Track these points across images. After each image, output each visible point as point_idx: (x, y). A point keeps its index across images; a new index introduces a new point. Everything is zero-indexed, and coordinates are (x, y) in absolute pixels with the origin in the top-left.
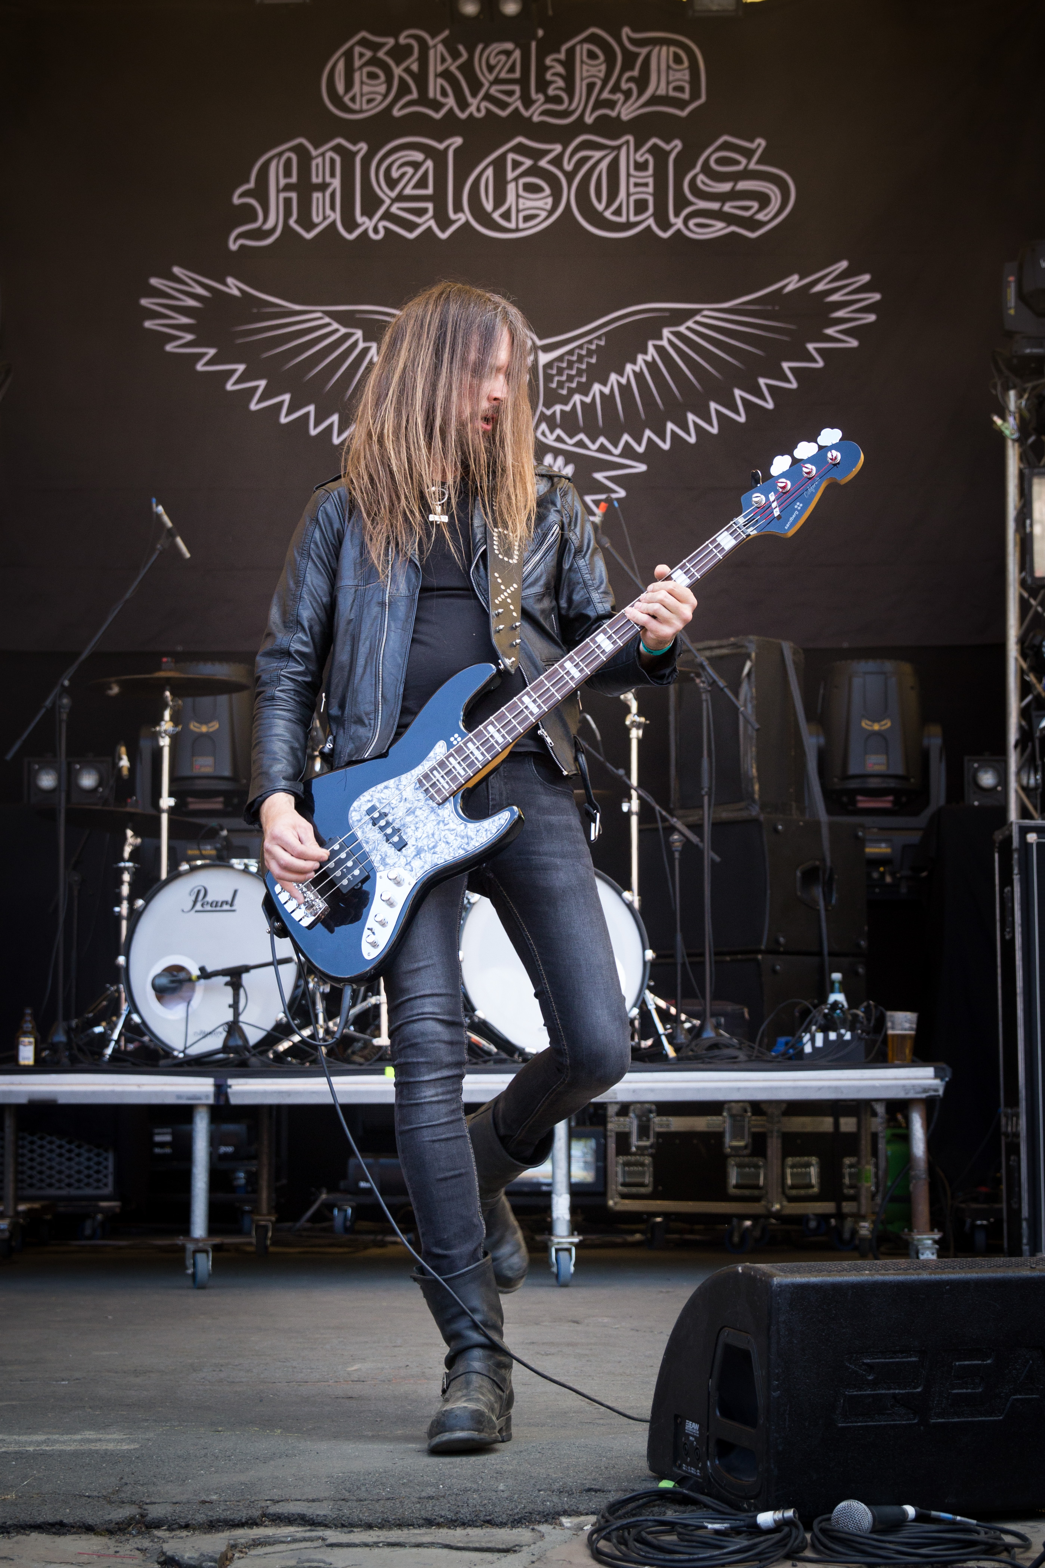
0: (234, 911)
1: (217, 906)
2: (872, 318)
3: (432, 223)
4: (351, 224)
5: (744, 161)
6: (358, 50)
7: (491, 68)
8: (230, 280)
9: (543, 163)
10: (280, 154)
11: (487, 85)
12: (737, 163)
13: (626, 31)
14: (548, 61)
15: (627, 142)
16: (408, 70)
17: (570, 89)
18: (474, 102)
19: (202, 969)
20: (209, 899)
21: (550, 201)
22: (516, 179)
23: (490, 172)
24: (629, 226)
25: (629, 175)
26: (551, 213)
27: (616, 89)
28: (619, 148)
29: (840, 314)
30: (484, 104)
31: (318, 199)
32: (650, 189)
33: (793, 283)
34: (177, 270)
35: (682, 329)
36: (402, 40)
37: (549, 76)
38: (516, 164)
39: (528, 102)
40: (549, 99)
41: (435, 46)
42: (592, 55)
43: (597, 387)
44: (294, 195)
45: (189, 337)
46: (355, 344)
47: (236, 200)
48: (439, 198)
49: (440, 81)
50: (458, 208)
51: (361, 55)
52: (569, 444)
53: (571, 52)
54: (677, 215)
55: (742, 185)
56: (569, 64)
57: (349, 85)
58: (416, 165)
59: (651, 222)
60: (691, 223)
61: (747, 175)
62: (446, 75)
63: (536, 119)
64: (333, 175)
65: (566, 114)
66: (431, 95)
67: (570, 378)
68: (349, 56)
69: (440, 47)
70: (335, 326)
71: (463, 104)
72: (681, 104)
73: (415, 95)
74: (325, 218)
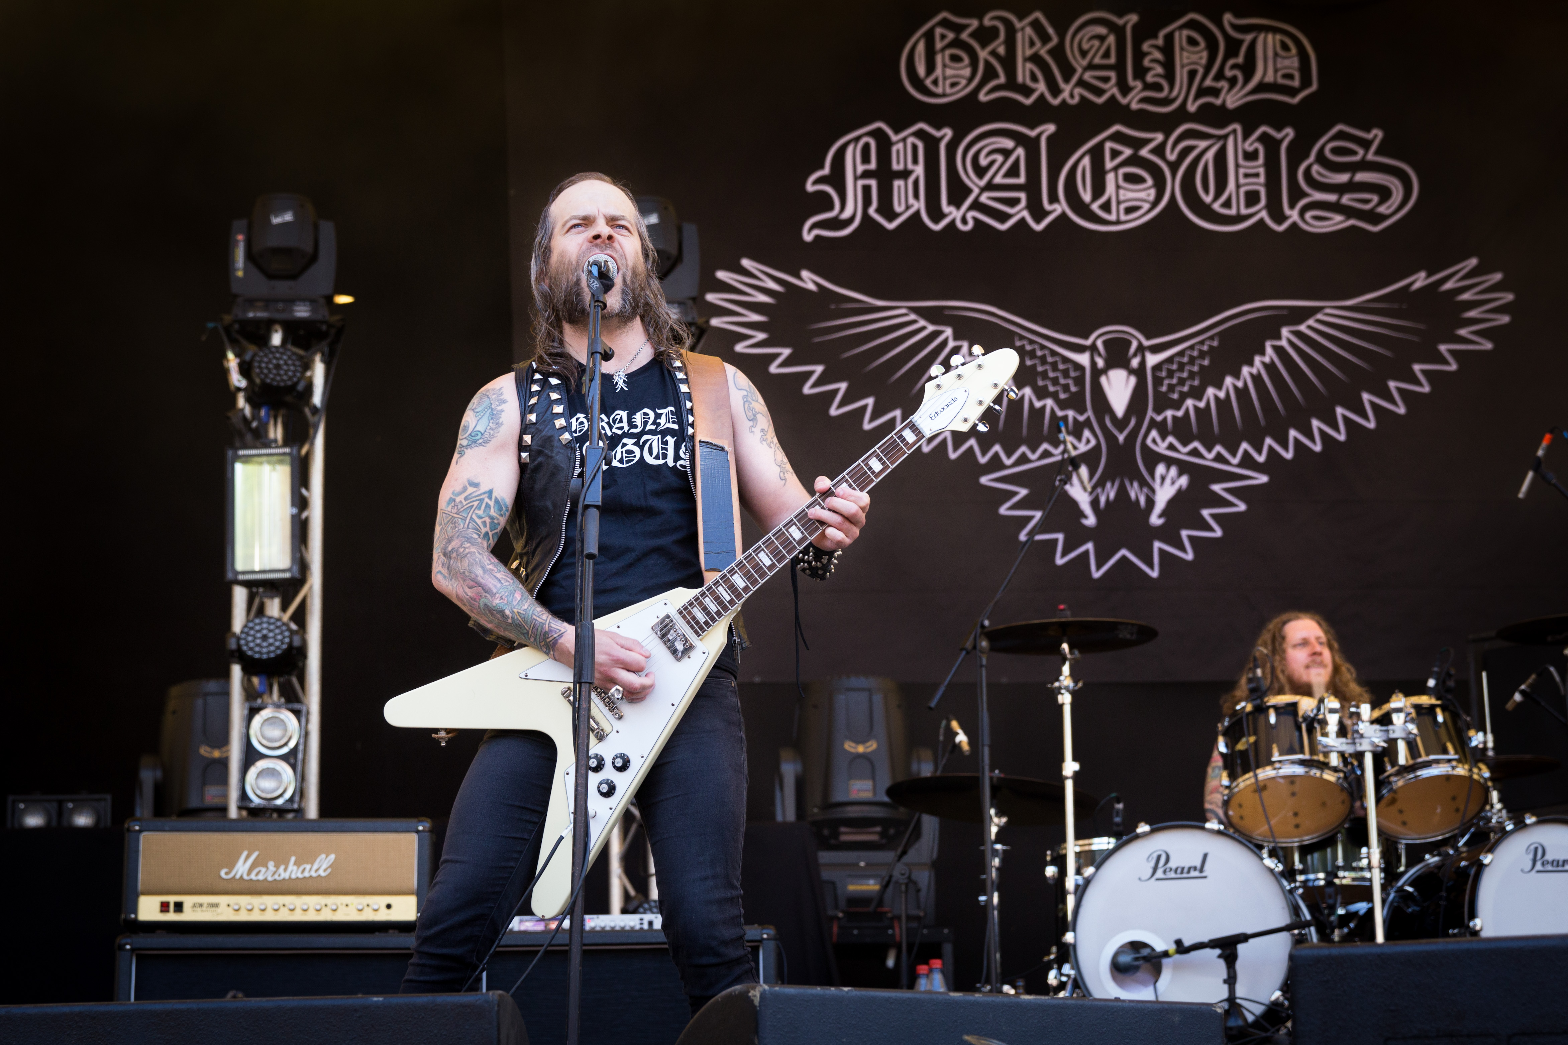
1: (1183, 873)
2: (1505, 319)
3: (1025, 214)
4: (936, 214)
5: (1361, 152)
6: (939, 31)
7: (1084, 54)
8: (805, 274)
9: (1144, 152)
10: (857, 139)
11: (1079, 70)
12: (1354, 153)
13: (1228, 17)
14: (1145, 47)
15: (1234, 131)
16: (994, 53)
17: (1170, 76)
18: (1066, 89)
19: (1179, 943)
20: (1172, 864)
21: (1153, 192)
22: (1115, 169)
23: (1086, 161)
24: (1239, 218)
25: (1237, 166)
26: (1155, 204)
27: (1219, 76)
28: (1225, 137)
29: (1472, 314)
30: (1078, 91)
31: (899, 187)
32: (1262, 179)
33: (1420, 280)
34: (746, 263)
35: (1302, 328)
36: (987, 22)
37: (1146, 62)
38: (1115, 154)
39: (1125, 89)
40: (1147, 87)
41: (1023, 29)
42: (1192, 42)
43: (1211, 391)
44: (873, 183)
45: (761, 336)
46: (945, 343)
47: (810, 187)
48: (1032, 187)
49: (1029, 66)
50: (1053, 199)
51: (943, 37)
52: (1183, 452)
53: (1169, 38)
54: (1292, 206)
55: (1361, 177)
56: (1168, 49)
57: (931, 67)
58: (1006, 153)
59: (1264, 214)
60: (1308, 215)
61: (1365, 166)
62: (1035, 59)
63: (1134, 106)
64: (915, 161)
65: (1167, 102)
66: (1020, 79)
67: (1182, 382)
68: (929, 37)
69: (1029, 31)
70: (922, 323)
71: (1055, 90)
72: (1292, 92)
73: (1002, 79)
74: (908, 207)
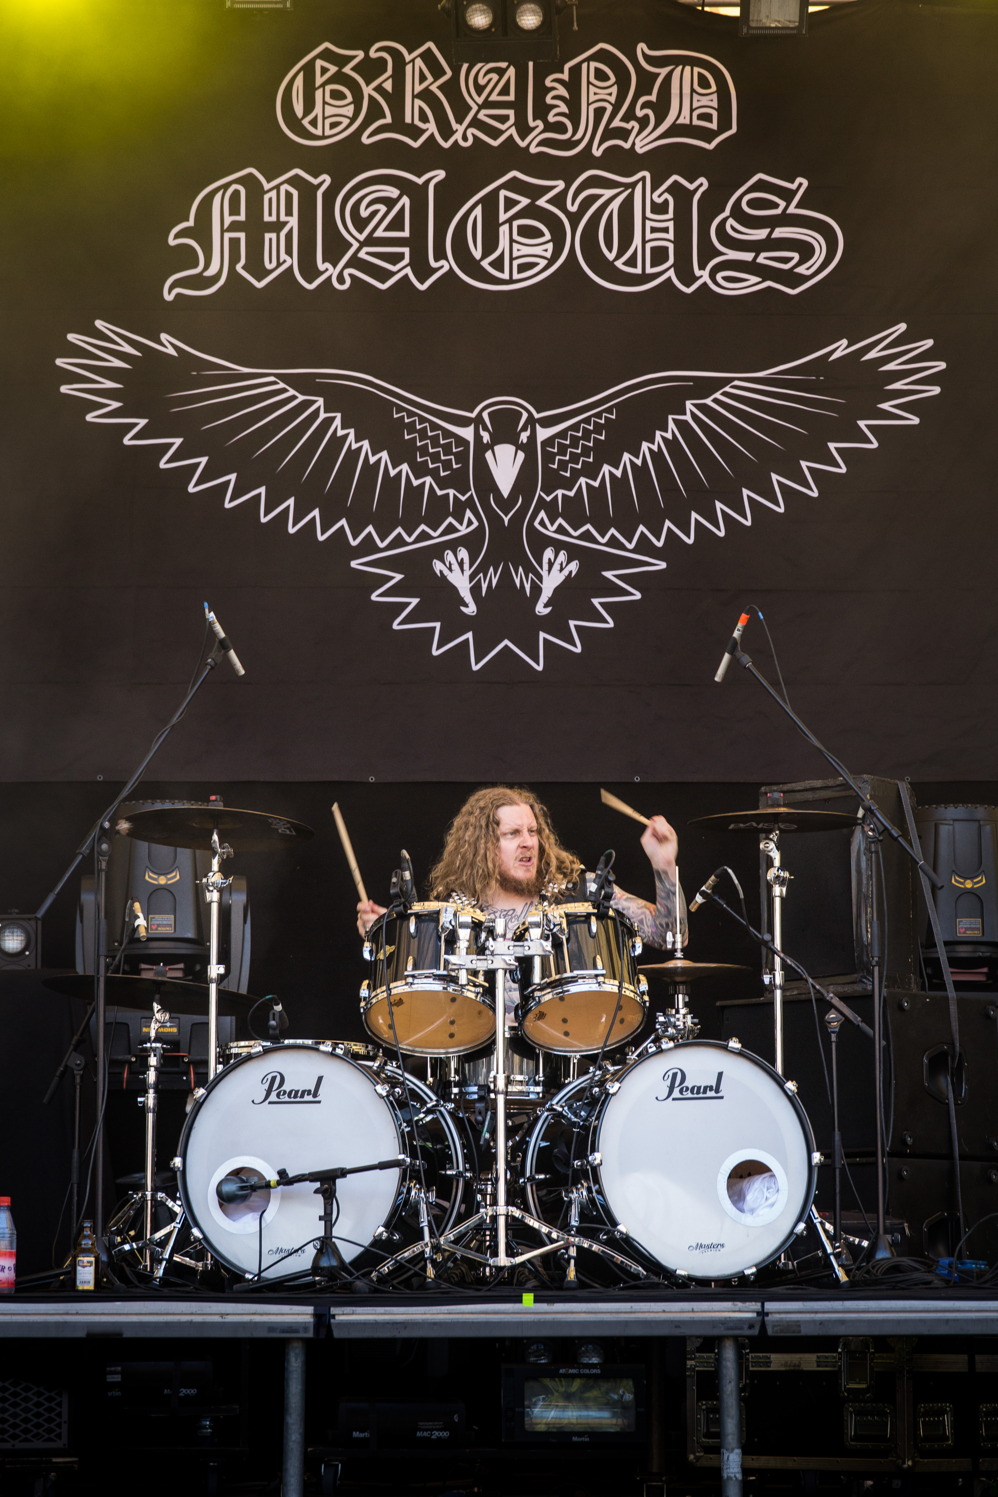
0: (319, 1102)
1: (297, 1097)
2: (936, 390)
3: (408, 271)
4: (310, 271)
5: (782, 204)
6: (319, 63)
7: (480, 89)
8: (164, 337)
9: (542, 202)
10: (226, 187)
11: (475, 108)
12: (776, 206)
13: (642, 47)
14: (548, 82)
15: (643, 179)
16: (379, 89)
17: (574, 115)
18: (459, 129)
19: (282, 1173)
20: (287, 1087)
21: (550, 246)
22: (510, 221)
23: (478, 211)
24: (646, 278)
25: (644, 218)
26: (551, 261)
27: (630, 116)
28: (633, 185)
29: (897, 386)
30: (471, 131)
31: (271, 240)
32: (671, 236)
33: (841, 349)
34: (99, 324)
35: (708, 401)
36: (373, 54)
37: (549, 100)
38: (510, 203)
39: (524, 130)
40: (549, 127)
41: (413, 61)
42: (601, 76)
43: (606, 468)
44: (242, 236)
45: (115, 405)
46: (315, 414)
47: (172, 242)
48: (417, 242)
49: (418, 102)
50: (440, 254)
51: (324, 70)
52: (573, 536)
53: (576, 71)
54: (702, 267)
55: (780, 232)
56: (573, 85)
57: (309, 106)
58: (390, 203)
59: (671, 273)
60: (720, 276)
61: (786, 220)
62: (426, 95)
63: (533, 150)
64: (289, 213)
65: (569, 144)
66: (408, 120)
67: (575, 458)
68: (309, 70)
69: (419, 62)
70: (292, 392)
71: (446, 131)
72: (708, 135)
73: (388, 120)
74: (279, 264)
